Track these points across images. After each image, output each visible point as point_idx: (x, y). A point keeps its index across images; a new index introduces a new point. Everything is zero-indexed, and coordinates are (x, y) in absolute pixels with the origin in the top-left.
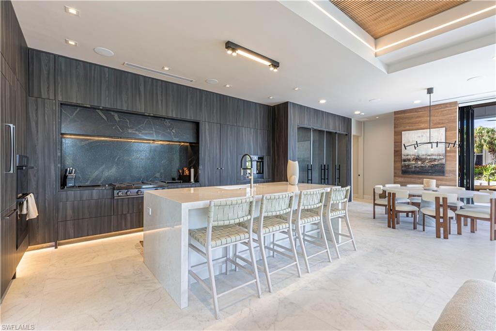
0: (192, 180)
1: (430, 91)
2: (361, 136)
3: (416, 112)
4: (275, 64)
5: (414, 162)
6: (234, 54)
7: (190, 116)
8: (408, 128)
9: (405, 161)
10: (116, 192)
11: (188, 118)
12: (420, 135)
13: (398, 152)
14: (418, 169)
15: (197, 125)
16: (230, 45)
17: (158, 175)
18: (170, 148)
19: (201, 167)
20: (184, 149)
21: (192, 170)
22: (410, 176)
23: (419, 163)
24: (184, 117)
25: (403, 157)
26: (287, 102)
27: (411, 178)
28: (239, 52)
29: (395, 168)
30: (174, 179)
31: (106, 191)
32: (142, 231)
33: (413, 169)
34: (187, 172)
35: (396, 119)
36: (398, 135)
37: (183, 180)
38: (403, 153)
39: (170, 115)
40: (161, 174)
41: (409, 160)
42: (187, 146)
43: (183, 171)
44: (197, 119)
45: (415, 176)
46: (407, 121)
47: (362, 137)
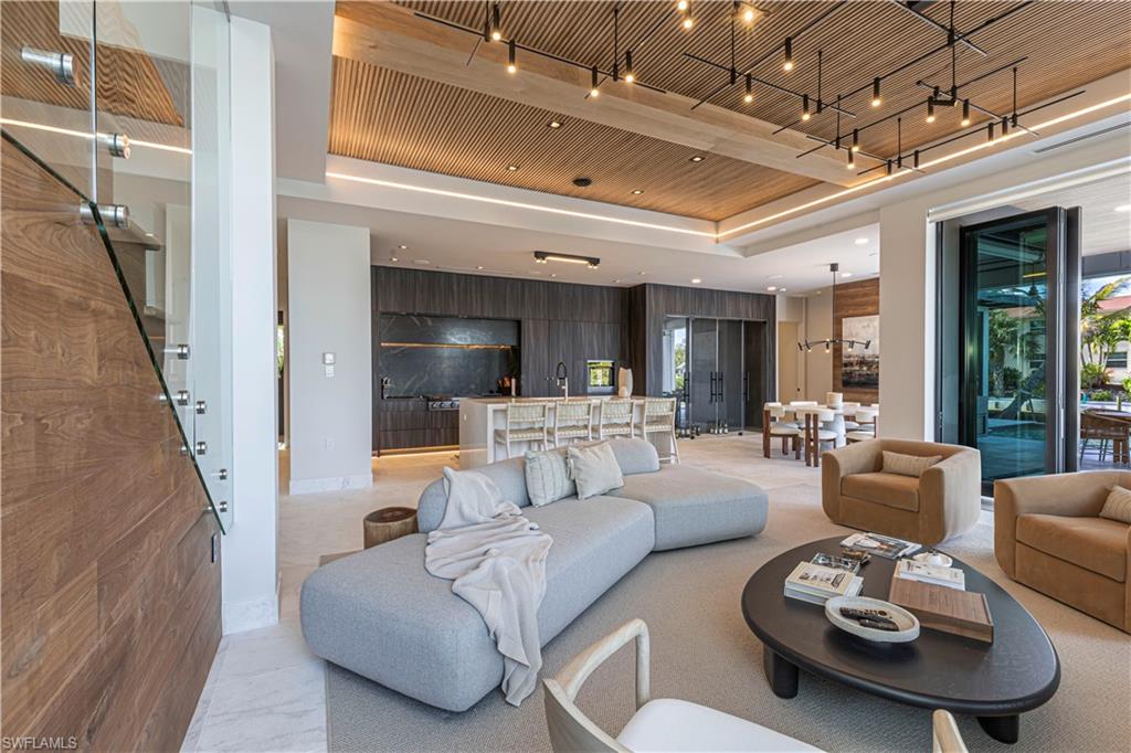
0: (513, 393)
1: (834, 267)
2: (801, 322)
3: (862, 286)
4: (595, 261)
5: (857, 368)
6: (544, 262)
7: (510, 314)
8: (851, 312)
9: (846, 365)
10: (430, 403)
11: (508, 316)
12: (865, 324)
13: (837, 352)
14: (863, 379)
15: (519, 323)
16: (540, 255)
17: (473, 386)
18: (488, 353)
19: (523, 377)
20: (505, 353)
21: (513, 381)
22: (855, 389)
23: (865, 368)
24: (502, 316)
25: (845, 360)
26: (645, 284)
27: (856, 392)
28: (549, 258)
29: (835, 378)
30: (491, 392)
31: (420, 401)
32: (457, 449)
33: (857, 380)
34: (508, 384)
35: (836, 297)
36: (838, 323)
37: (504, 392)
38: (844, 352)
39: (486, 315)
40: (477, 385)
41: (851, 364)
42: (508, 350)
43: (503, 381)
44: (519, 316)
45: (859, 389)
46: (850, 301)
47: (803, 324)
